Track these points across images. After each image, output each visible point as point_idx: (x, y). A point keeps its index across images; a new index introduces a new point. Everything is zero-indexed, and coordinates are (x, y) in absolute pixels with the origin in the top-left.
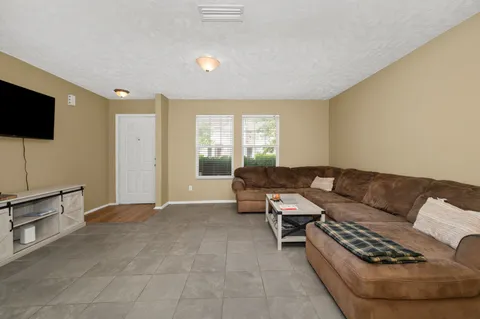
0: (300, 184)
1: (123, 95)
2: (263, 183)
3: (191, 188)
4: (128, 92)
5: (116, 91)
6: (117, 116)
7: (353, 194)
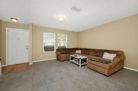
0: (73, 52)
1: (15, 21)
2: (65, 52)
3: (41, 56)
4: (17, 20)
5: (11, 19)
6: (7, 29)
7: (87, 53)
